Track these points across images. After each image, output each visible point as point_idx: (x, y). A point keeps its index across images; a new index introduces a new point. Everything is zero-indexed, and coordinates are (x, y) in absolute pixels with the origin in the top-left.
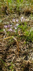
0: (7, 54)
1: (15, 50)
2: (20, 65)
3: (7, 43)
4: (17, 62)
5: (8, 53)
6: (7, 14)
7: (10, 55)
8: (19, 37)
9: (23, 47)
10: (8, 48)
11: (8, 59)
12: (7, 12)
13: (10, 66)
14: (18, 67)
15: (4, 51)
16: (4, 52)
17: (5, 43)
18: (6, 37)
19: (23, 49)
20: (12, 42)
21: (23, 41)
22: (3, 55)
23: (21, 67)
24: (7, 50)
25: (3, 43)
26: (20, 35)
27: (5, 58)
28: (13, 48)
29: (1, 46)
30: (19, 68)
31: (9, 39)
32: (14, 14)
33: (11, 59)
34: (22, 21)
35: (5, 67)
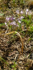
0: (9, 51)
1: (18, 46)
2: (24, 64)
3: (9, 38)
4: (20, 60)
5: (11, 49)
6: (10, 8)
7: (12, 52)
8: (22, 32)
9: (27, 44)
10: (10, 44)
11: (10, 57)
12: (9, 5)
13: (12, 64)
14: (21, 66)
15: (6, 47)
16: (6, 49)
17: (7, 39)
18: (8, 32)
19: (27, 46)
20: (14, 38)
21: (27, 37)
22: (5, 52)
23: (25, 66)
24: (9, 46)
25: (5, 39)
26: (23, 30)
27: (7, 56)
28: (15, 45)
29: (3, 42)
30: (22, 68)
31: (11, 34)
32: (17, 7)
33: (14, 57)
34: (27, 14)
35: (6, 66)
